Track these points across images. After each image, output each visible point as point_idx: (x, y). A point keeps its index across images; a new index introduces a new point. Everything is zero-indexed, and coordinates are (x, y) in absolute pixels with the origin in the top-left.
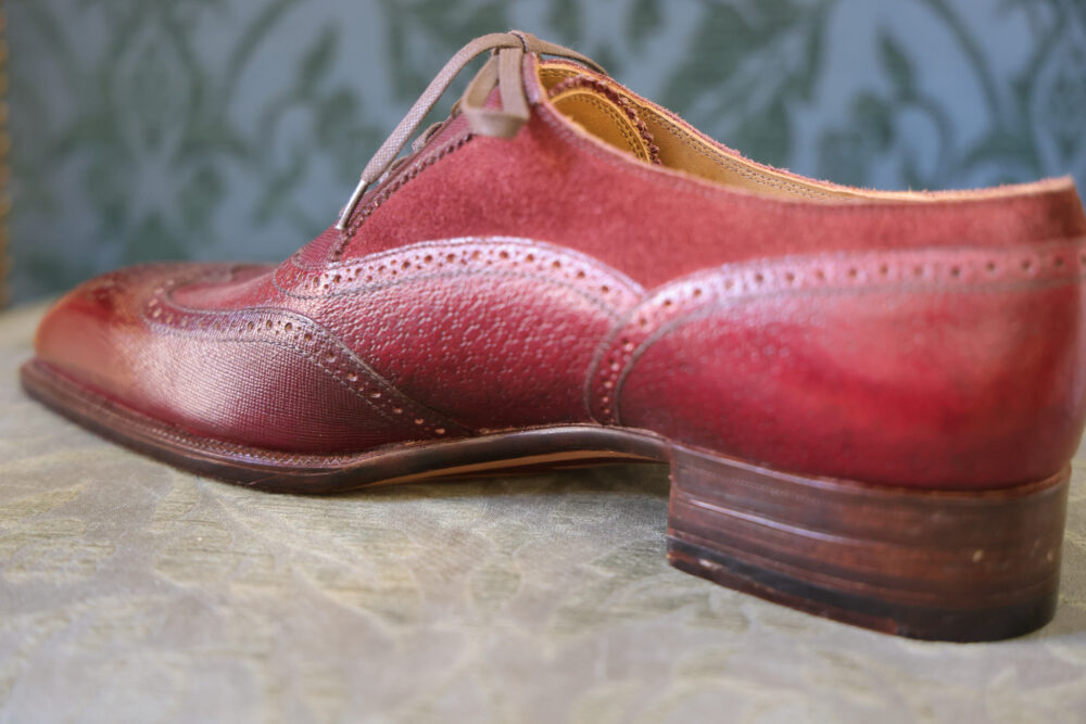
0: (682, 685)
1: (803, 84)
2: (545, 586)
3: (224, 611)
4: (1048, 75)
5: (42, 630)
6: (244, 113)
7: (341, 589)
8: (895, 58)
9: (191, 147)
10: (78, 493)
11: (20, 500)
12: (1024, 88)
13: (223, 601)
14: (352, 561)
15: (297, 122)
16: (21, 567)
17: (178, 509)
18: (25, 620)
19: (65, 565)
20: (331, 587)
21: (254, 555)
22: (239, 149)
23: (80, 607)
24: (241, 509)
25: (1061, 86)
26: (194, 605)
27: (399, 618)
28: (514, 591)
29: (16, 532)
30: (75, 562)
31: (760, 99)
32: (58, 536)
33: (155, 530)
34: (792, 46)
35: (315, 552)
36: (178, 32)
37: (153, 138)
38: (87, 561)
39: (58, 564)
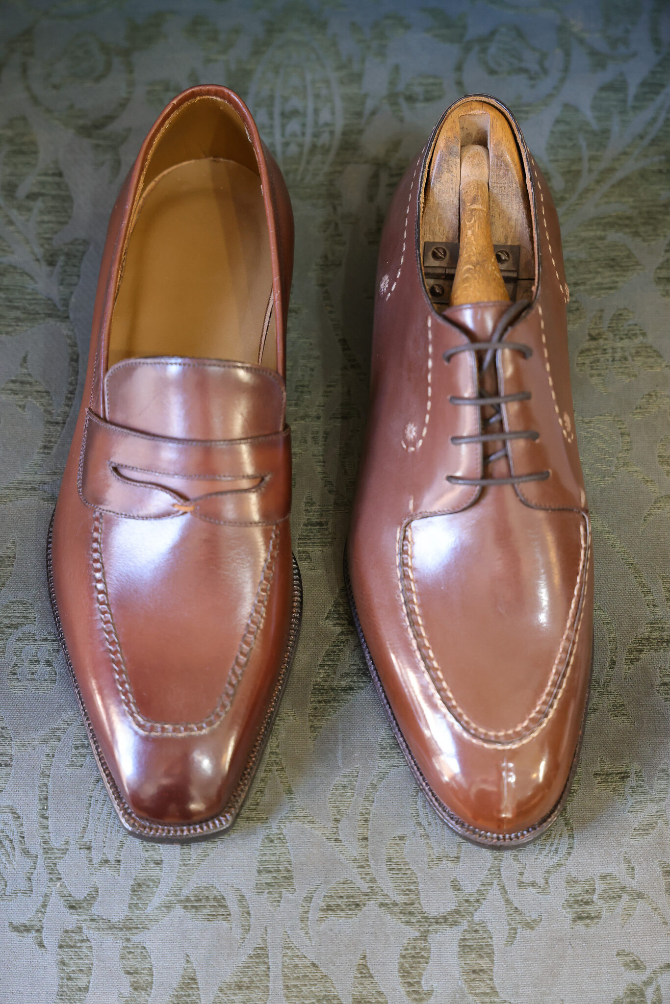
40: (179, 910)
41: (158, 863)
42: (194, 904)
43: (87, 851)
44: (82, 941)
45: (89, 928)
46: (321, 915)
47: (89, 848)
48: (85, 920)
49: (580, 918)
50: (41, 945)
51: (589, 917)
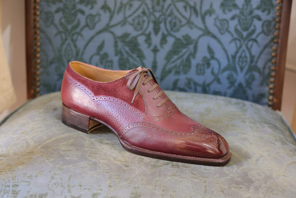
0: (169, 178)
1: (193, 54)
2: (148, 161)
3: (100, 165)
5: (73, 168)
7: (117, 161)
8: (210, 50)
10: (72, 142)
11: (63, 143)
12: (234, 57)
13: (100, 163)
14: (118, 156)
16: (67, 156)
17: (88, 145)
18: (71, 166)
19: (74, 156)
20: (116, 161)
21: (103, 155)
23: (78, 164)
24: (99, 145)
25: (241, 57)
26: (95, 164)
27: (127, 166)
28: (143, 162)
29: (64, 149)
30: (75, 156)
32: (71, 150)
33: (86, 149)
35: (112, 154)
36: (74, 41)
38: (77, 155)
39: (73, 156)
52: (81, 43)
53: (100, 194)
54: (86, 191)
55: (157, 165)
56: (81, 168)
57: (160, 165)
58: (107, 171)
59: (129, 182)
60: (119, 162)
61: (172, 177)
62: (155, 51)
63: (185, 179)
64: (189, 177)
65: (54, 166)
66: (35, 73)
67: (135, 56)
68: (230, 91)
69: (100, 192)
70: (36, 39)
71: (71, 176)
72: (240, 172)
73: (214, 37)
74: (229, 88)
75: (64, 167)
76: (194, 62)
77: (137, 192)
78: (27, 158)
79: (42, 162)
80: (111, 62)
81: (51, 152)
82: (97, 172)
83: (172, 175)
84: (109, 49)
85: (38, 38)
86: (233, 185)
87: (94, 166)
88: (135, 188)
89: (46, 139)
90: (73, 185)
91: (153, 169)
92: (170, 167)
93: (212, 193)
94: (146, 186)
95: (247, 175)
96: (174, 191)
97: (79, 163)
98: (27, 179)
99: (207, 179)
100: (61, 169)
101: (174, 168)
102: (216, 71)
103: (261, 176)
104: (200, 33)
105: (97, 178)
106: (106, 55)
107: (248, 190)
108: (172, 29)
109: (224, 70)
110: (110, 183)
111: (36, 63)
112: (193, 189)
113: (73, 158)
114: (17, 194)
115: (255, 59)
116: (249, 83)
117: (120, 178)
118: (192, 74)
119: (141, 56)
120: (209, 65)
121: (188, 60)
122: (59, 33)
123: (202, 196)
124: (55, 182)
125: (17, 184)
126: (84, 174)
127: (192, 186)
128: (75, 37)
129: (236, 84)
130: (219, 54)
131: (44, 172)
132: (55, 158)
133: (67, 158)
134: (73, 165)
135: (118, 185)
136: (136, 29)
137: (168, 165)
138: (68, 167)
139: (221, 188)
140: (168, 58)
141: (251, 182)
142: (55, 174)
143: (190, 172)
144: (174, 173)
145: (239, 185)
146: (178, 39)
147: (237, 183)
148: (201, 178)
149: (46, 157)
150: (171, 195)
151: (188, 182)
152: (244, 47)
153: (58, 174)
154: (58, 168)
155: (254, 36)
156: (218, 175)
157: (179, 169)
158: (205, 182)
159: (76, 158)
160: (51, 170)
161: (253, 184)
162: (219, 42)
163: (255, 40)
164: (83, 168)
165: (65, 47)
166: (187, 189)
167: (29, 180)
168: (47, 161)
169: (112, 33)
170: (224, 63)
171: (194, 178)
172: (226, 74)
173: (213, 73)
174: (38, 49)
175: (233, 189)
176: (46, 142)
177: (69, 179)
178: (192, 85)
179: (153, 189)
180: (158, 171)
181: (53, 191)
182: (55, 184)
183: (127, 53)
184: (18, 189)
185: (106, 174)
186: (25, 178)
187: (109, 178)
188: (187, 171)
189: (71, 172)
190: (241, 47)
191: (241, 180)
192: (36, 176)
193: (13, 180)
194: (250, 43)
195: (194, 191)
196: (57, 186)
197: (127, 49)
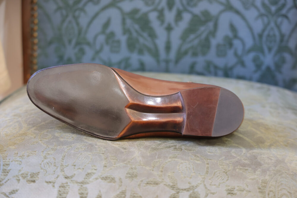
1: (213, 33)
2: (149, 144)
3: (96, 146)
4: (266, 33)
5: (68, 148)
6: (90, 37)
7: (115, 144)
8: (233, 28)
9: (78, 44)
11: (59, 126)
12: (261, 36)
15: (101, 38)
16: (62, 138)
18: (65, 147)
22: (88, 44)
23: (73, 145)
25: (268, 36)
26: (92, 145)
27: (125, 149)
29: (59, 132)
31: (204, 36)
34: (211, 25)
36: (76, 18)
37: (70, 42)
38: (72, 137)
40: (100, 180)
41: (95, 170)
42: (105, 179)
43: (74, 166)
44: (67, 186)
45: (70, 183)
46: (144, 185)
47: (75, 166)
48: (69, 181)
49: (229, 193)
50: (54, 186)
51: (232, 193)
52: (84, 21)
53: (94, 173)
54: (80, 170)
55: (158, 148)
56: (76, 149)
57: (162, 148)
58: (103, 152)
59: (125, 163)
60: (117, 145)
61: (173, 159)
62: (169, 29)
63: (186, 161)
64: (191, 159)
65: (48, 146)
66: (32, 55)
67: (145, 35)
68: (257, 75)
69: (95, 171)
70: (33, 16)
71: (64, 156)
72: (248, 155)
73: (237, 12)
74: (255, 72)
75: (58, 147)
76: (214, 42)
77: (133, 173)
78: (19, 139)
79: (35, 143)
80: (119, 42)
81: (45, 133)
82: (92, 153)
83: (173, 157)
84: (116, 27)
85: (36, 14)
86: (238, 167)
87: (90, 147)
88: (132, 168)
89: (40, 121)
90: (67, 165)
91: (153, 151)
92: (172, 150)
93: (215, 174)
94: (144, 167)
95: (256, 158)
96: (173, 172)
97: (75, 144)
98: (18, 159)
99: (211, 161)
100: (54, 149)
101: (175, 151)
102: (240, 52)
103: (271, 160)
104: (221, 8)
105: (92, 159)
106: (112, 34)
107: (255, 172)
108: (188, 4)
109: (250, 51)
110: (105, 164)
111: (33, 44)
112: (194, 170)
113: (68, 139)
114: (8, 172)
115: (286, 38)
116: (278, 66)
117: (116, 159)
118: (212, 56)
119: (153, 35)
120: (231, 45)
121: (207, 40)
122: (59, 8)
123: (203, 177)
124: (48, 162)
125: (8, 163)
126: (79, 155)
127: (193, 167)
128: (77, 13)
129: (264, 68)
130: (243, 32)
131: (37, 152)
132: (49, 139)
133: (62, 140)
134: (67, 146)
135: (114, 165)
136: (147, 4)
137: (170, 148)
138: (62, 148)
139: (225, 169)
140: (184, 37)
141: (259, 165)
142: (49, 154)
143: (193, 155)
144: (176, 156)
145: (245, 167)
146: (195, 16)
147: (244, 165)
148: (205, 160)
149: (39, 138)
150: (169, 176)
151: (189, 164)
152: (272, 24)
153: (51, 154)
154: (52, 148)
155: (284, 11)
156: (224, 157)
157: (181, 152)
158: (208, 164)
159: (72, 140)
160: (44, 150)
161: (261, 167)
162: (243, 18)
163: (285, 16)
164: (78, 149)
165: (65, 24)
166: (187, 170)
167: (21, 160)
168: (40, 142)
169: (120, 9)
170: (249, 43)
171: (196, 160)
172: (252, 55)
173: (236, 54)
174: (36, 28)
175: (237, 170)
176: (41, 124)
177: (62, 159)
178: (212, 69)
179: (150, 170)
180: (158, 153)
181: (45, 170)
182: (48, 164)
183: (137, 31)
184: (9, 168)
185: (101, 155)
186: (16, 158)
187: (105, 159)
188: (190, 154)
189: (65, 152)
190: (269, 23)
191: (249, 162)
192: (28, 156)
193: (4, 159)
194: (280, 20)
195: (194, 172)
196: (49, 166)
197: (137, 27)
